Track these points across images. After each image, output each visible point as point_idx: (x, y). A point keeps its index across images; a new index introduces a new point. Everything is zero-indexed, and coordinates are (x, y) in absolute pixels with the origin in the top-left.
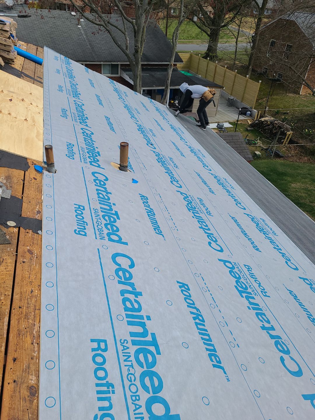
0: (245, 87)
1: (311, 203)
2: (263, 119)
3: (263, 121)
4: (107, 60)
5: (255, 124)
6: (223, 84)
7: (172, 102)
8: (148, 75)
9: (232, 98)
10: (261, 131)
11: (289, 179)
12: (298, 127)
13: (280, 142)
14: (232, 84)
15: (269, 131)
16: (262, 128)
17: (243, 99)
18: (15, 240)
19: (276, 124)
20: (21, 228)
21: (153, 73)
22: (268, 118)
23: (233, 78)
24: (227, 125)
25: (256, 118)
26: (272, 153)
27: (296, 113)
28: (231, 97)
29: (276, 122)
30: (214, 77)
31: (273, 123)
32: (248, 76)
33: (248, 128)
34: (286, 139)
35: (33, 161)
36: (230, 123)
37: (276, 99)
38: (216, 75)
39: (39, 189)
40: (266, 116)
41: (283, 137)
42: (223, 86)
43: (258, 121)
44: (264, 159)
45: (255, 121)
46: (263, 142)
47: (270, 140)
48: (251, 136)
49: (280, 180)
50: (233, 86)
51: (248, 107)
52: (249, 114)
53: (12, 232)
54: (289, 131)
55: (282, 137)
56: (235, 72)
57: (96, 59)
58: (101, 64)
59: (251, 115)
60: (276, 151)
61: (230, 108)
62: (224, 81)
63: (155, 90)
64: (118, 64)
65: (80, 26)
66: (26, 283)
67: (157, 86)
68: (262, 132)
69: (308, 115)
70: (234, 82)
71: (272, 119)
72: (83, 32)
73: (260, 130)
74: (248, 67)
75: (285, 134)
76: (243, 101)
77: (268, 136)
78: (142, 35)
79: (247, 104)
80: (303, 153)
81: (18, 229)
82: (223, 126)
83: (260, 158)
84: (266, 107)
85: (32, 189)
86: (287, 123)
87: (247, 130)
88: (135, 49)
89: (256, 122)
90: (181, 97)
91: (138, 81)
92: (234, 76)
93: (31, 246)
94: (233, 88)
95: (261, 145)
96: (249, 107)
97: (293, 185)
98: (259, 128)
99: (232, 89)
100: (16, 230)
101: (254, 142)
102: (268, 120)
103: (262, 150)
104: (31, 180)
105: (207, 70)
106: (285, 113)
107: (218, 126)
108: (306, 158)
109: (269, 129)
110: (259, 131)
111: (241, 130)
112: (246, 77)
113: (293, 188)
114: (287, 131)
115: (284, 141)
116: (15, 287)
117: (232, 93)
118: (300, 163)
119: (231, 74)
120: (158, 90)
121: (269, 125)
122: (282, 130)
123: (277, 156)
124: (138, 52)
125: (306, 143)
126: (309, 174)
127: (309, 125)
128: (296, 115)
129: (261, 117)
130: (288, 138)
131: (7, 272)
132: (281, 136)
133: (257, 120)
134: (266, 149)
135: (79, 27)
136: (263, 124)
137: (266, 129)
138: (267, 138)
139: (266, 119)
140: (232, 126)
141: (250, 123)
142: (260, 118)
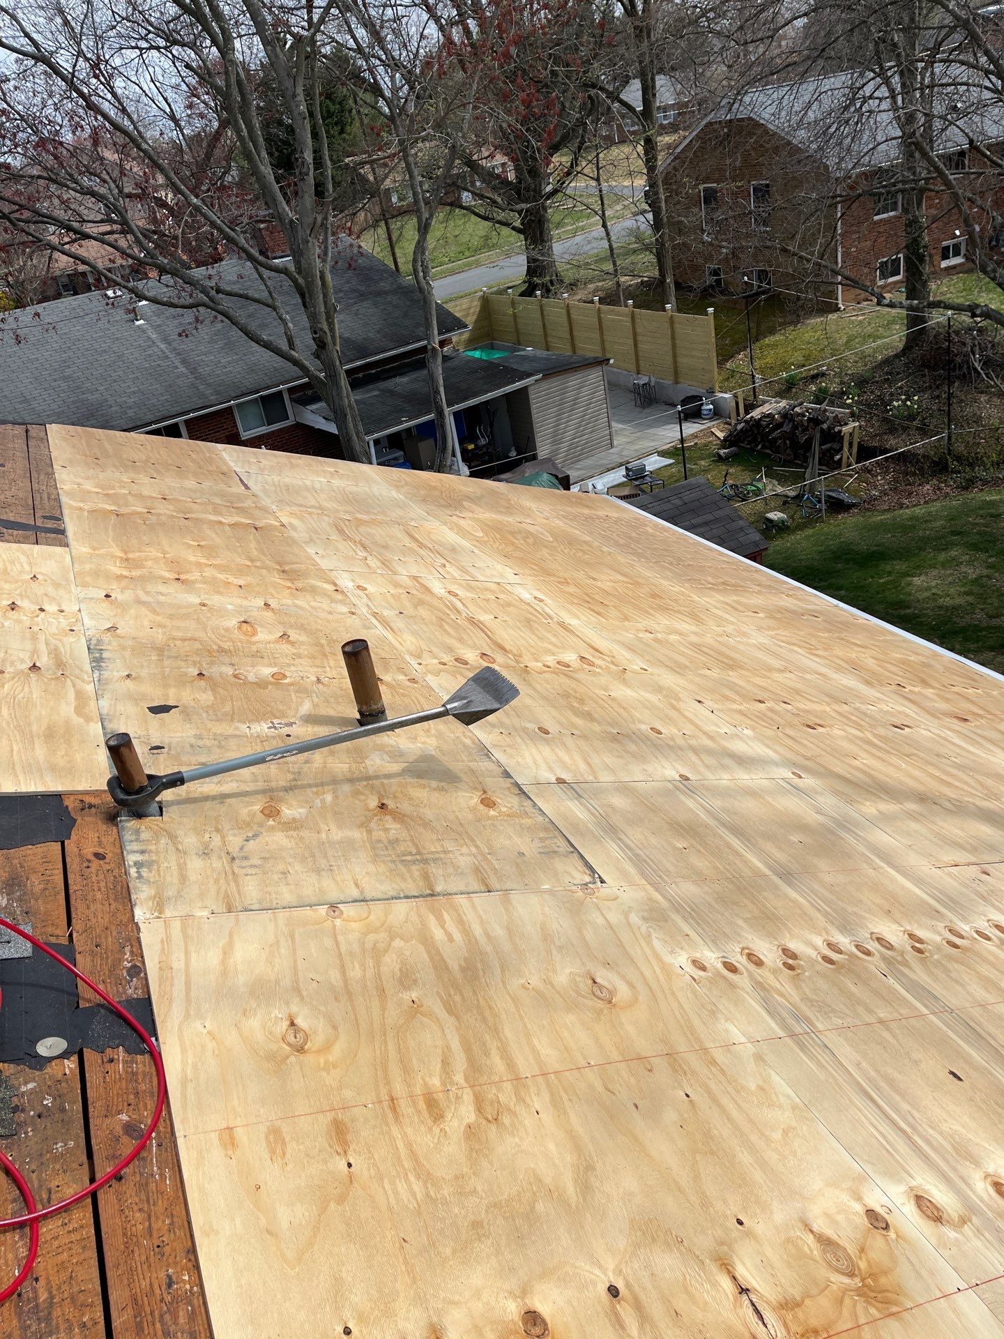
0: (673, 338)
1: (994, 617)
2: (756, 414)
4: (244, 389)
5: (738, 434)
6: (604, 349)
7: (471, 447)
8: (376, 393)
9: (644, 380)
11: (900, 566)
12: (868, 406)
13: (829, 462)
16: (762, 441)
17: (676, 373)
18: (74, 1103)
19: (799, 415)
20: (87, 1053)
21: (389, 384)
22: (772, 406)
23: (629, 324)
24: (653, 463)
25: (734, 414)
26: (819, 502)
27: (849, 365)
28: (640, 379)
29: (797, 409)
31: (789, 416)
32: (668, 306)
33: (722, 452)
34: (846, 449)
35: (80, 797)
36: (663, 454)
37: (774, 346)
39: (119, 888)
40: (764, 402)
41: (836, 446)
42: (608, 356)
43: (743, 424)
44: (800, 527)
45: (736, 425)
46: (782, 480)
47: (801, 466)
48: (737, 475)
49: (872, 577)
50: (635, 345)
51: (701, 391)
52: (710, 410)
53: (60, 1076)
54: (846, 424)
55: (831, 448)
56: (626, 306)
57: (213, 398)
58: (230, 408)
59: (717, 413)
60: (830, 494)
63: (408, 430)
64: (280, 392)
65: (142, 322)
66: (144, 1258)
67: (411, 419)
68: (767, 451)
69: (887, 361)
70: (635, 334)
71: (783, 403)
72: (154, 336)
73: (759, 447)
74: (662, 281)
75: (839, 437)
77: (788, 458)
78: (325, 296)
79: (695, 384)
80: (914, 474)
81: (75, 1058)
82: (643, 469)
83: (788, 527)
84: (753, 377)
85: (99, 896)
86: (832, 404)
87: (720, 459)
88: (314, 339)
89: (739, 427)
90: (492, 426)
91: (351, 425)
92: (629, 319)
93: (131, 1108)
94: (636, 351)
95: (780, 490)
96: (704, 391)
97: (917, 581)
98: (754, 441)
99: (637, 355)
100: (71, 1065)
101: (753, 488)
102: (774, 412)
103: (785, 503)
104: (86, 864)
105: (544, 325)
106: (815, 377)
107: (628, 475)
108: (928, 487)
109: (784, 436)
110: (758, 451)
111: (703, 462)
112: (664, 310)
113: (921, 589)
114: (841, 425)
115: (841, 459)
116: (110, 1282)
117: (638, 366)
118: (915, 506)
119: (619, 315)
120: (418, 426)
121: (779, 426)
122: (825, 426)
123: (837, 506)
124: (325, 344)
125: (911, 444)
126: (954, 533)
127: (901, 388)
128: (849, 372)
129: (749, 407)
130: (851, 444)
131: (74, 1237)
132: (828, 445)
133: (739, 422)
134: (799, 497)
135: (138, 326)
136: (761, 426)
137: (775, 440)
138: (786, 463)
139: (766, 409)
140: (672, 461)
141: (721, 435)
142: (747, 413)
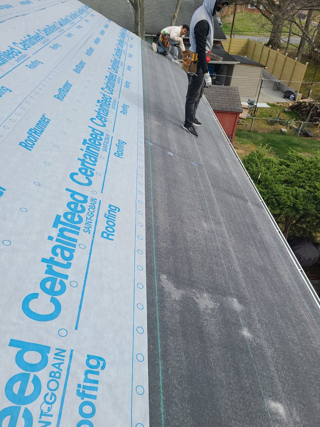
0: (293, 70)
2: (302, 101)
3: (302, 103)
5: (294, 106)
6: (274, 68)
9: (279, 81)
10: (300, 113)
14: (282, 68)
15: (306, 113)
16: (300, 110)
17: (290, 83)
19: (313, 105)
22: (308, 100)
23: (283, 62)
24: (263, 105)
29: (314, 103)
30: (267, 62)
31: (310, 104)
32: (296, 58)
33: (286, 110)
36: (268, 104)
38: (268, 60)
40: (307, 98)
43: (297, 103)
44: (289, 136)
50: (283, 69)
52: (293, 97)
56: (285, 55)
59: (295, 99)
61: (275, 92)
62: (275, 65)
68: (300, 115)
70: (284, 66)
71: (311, 100)
73: (298, 112)
76: (290, 86)
79: (293, 87)
82: (253, 102)
83: (284, 134)
84: (310, 90)
87: (284, 112)
92: (284, 60)
94: (282, 71)
96: (294, 91)
98: (298, 110)
99: (282, 73)
101: (286, 122)
102: (307, 102)
105: (261, 55)
107: (248, 102)
109: (306, 111)
110: (297, 114)
111: (279, 111)
112: (295, 60)
117: (280, 77)
119: (282, 57)
121: (306, 107)
123: (306, 135)
139: (306, 100)
140: (270, 107)
141: (290, 105)
